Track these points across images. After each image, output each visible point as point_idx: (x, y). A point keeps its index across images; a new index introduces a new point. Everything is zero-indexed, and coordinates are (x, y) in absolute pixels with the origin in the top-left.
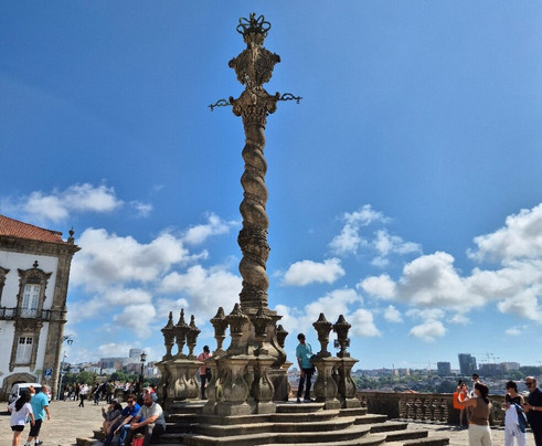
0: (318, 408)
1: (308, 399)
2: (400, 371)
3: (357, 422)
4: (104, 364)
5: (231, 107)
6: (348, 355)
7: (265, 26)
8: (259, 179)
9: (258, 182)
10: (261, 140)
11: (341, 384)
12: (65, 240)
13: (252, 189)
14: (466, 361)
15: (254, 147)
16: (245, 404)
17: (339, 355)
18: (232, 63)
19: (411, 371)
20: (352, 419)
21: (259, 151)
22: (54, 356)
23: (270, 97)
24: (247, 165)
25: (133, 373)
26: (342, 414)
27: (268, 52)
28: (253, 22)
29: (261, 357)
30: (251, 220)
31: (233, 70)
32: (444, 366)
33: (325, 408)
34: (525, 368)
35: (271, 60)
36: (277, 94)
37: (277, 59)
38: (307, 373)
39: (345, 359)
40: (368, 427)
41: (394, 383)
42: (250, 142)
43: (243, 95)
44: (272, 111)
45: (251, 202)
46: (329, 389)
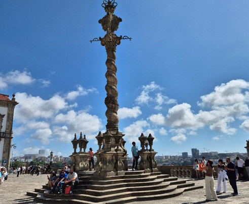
0: (142, 172)
1: (136, 169)
2: (166, 157)
3: (158, 178)
4: (26, 157)
5: (100, 42)
6: (153, 150)
7: (115, 4)
8: (114, 75)
9: (113, 76)
10: (114, 57)
11: (151, 162)
12: (11, 99)
13: (111, 79)
14: (195, 151)
15: (111, 60)
16: (112, 172)
17: (149, 150)
18: (100, 21)
19: (170, 157)
20: (156, 176)
21: (113, 62)
22: (7, 154)
23: (117, 37)
24: (108, 68)
25: (41, 161)
26: (151, 175)
27: (116, 17)
28: (109, 2)
29: (118, 152)
30: (110, 93)
31: (101, 24)
32: (185, 154)
33: (144, 172)
34: (220, 154)
35: (118, 20)
36: (121, 36)
37: (120, 20)
38: (136, 158)
39: (152, 152)
40: (163, 179)
41: (163, 162)
42: (109, 58)
43: (105, 36)
44: (119, 44)
45: (110, 85)
46: (146, 164)
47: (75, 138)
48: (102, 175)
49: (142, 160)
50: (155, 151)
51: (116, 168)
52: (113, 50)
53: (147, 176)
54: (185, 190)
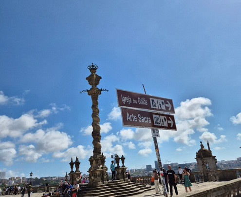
0: (118, 181)
1: (114, 179)
2: (131, 170)
5: (87, 93)
7: (97, 67)
8: (97, 115)
10: (97, 104)
11: (123, 174)
13: (95, 119)
15: (96, 106)
16: (101, 182)
17: (122, 167)
18: (87, 79)
23: (99, 90)
24: (93, 111)
26: (124, 183)
27: (98, 76)
28: (93, 66)
30: (95, 128)
33: (120, 181)
35: (99, 78)
36: (101, 89)
37: (101, 78)
38: (113, 172)
39: (124, 167)
42: (94, 104)
43: (91, 89)
44: (100, 94)
45: (95, 123)
46: (120, 176)
47: (72, 161)
48: (94, 184)
49: (118, 174)
50: (126, 167)
51: (103, 180)
52: (97, 99)
53: (121, 183)
54: (145, 191)
